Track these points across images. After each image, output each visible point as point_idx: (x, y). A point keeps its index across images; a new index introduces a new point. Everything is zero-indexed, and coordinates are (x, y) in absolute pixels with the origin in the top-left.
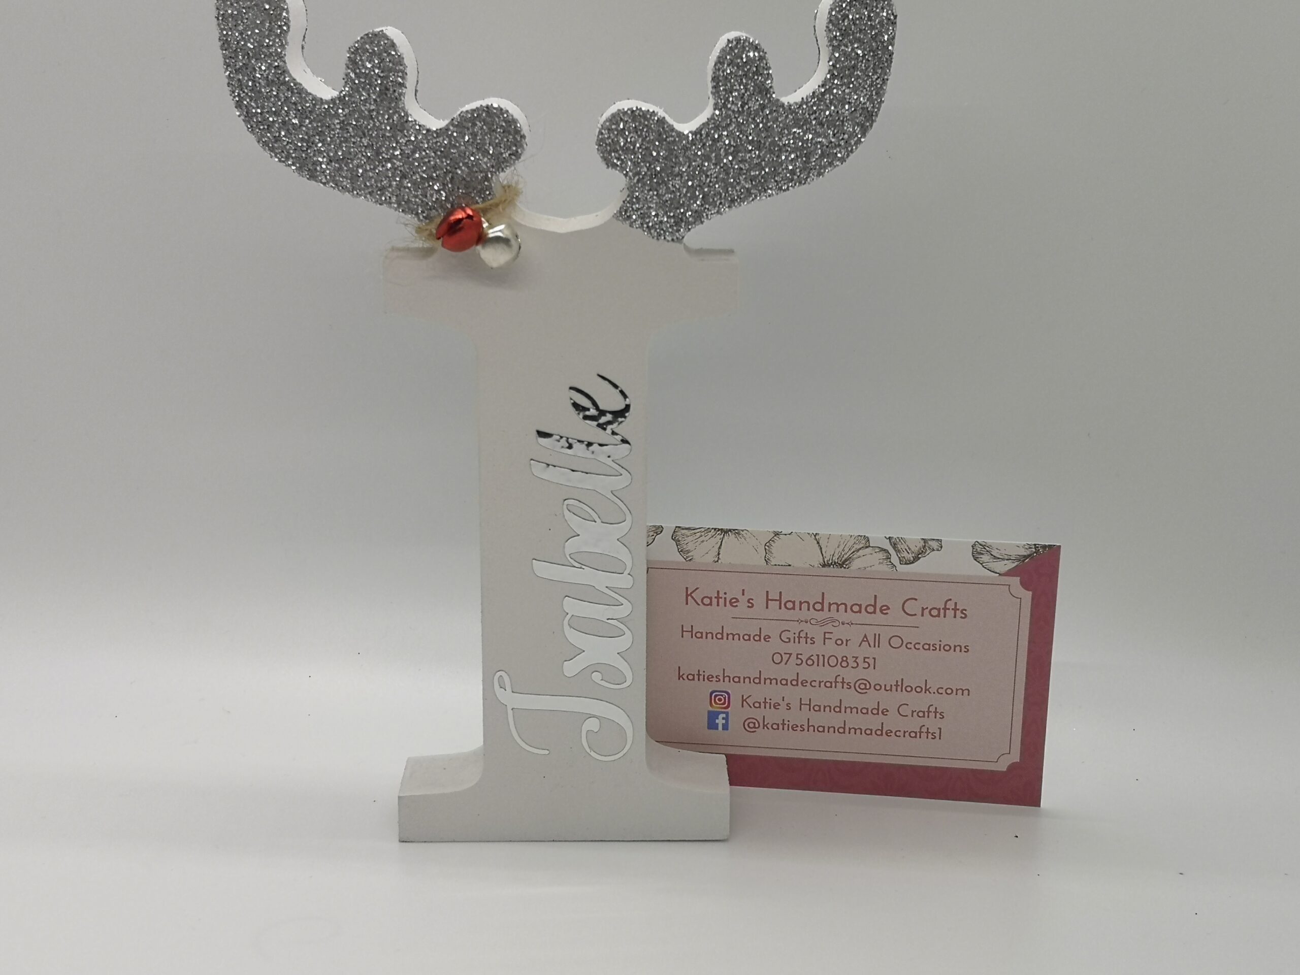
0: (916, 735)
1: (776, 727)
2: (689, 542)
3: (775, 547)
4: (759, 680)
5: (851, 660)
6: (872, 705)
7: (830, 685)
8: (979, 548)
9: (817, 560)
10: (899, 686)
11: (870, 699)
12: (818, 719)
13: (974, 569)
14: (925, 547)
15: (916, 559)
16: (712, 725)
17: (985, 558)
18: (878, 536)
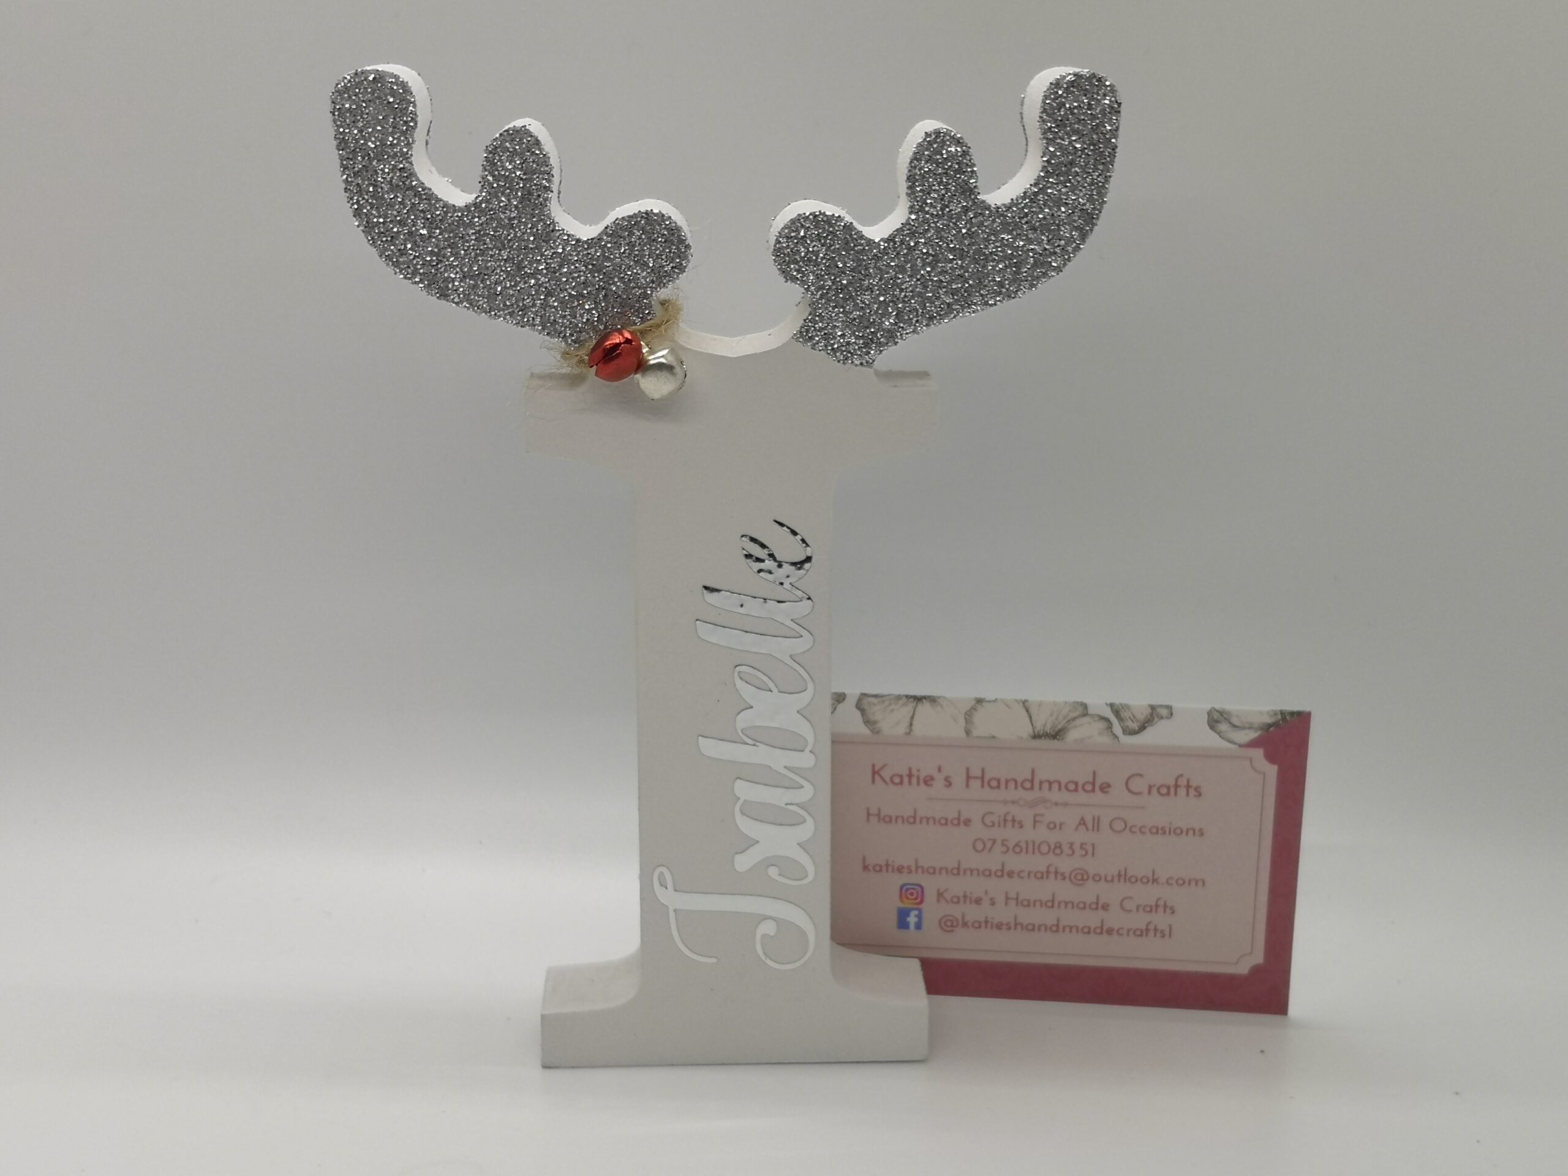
0: (1143, 933)
1: (977, 926)
2: (876, 712)
3: (978, 717)
4: (957, 871)
5: (1066, 848)
6: (1090, 898)
7: (1043, 876)
8: (1216, 716)
9: (1026, 730)
10: (1123, 877)
11: (1089, 892)
12: (1028, 916)
13: (1212, 740)
14: (1153, 715)
15: (1143, 728)
16: (903, 924)
17: (1223, 727)
18: (1098, 702)
